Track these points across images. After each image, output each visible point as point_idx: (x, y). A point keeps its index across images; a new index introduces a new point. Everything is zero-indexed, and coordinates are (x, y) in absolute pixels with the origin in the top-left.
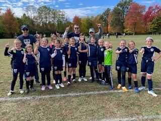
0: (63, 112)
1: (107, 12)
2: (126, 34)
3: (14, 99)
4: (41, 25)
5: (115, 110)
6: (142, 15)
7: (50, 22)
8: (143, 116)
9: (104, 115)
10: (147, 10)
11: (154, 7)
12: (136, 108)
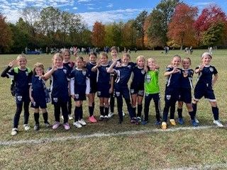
0: (89, 160)
1: (142, 17)
2: (170, 49)
3: (15, 142)
4: (45, 35)
5: (164, 157)
6: (193, 21)
7: (58, 30)
8: (204, 165)
9: (148, 164)
10: (200, 14)
11: (210, 10)
12: (193, 154)
